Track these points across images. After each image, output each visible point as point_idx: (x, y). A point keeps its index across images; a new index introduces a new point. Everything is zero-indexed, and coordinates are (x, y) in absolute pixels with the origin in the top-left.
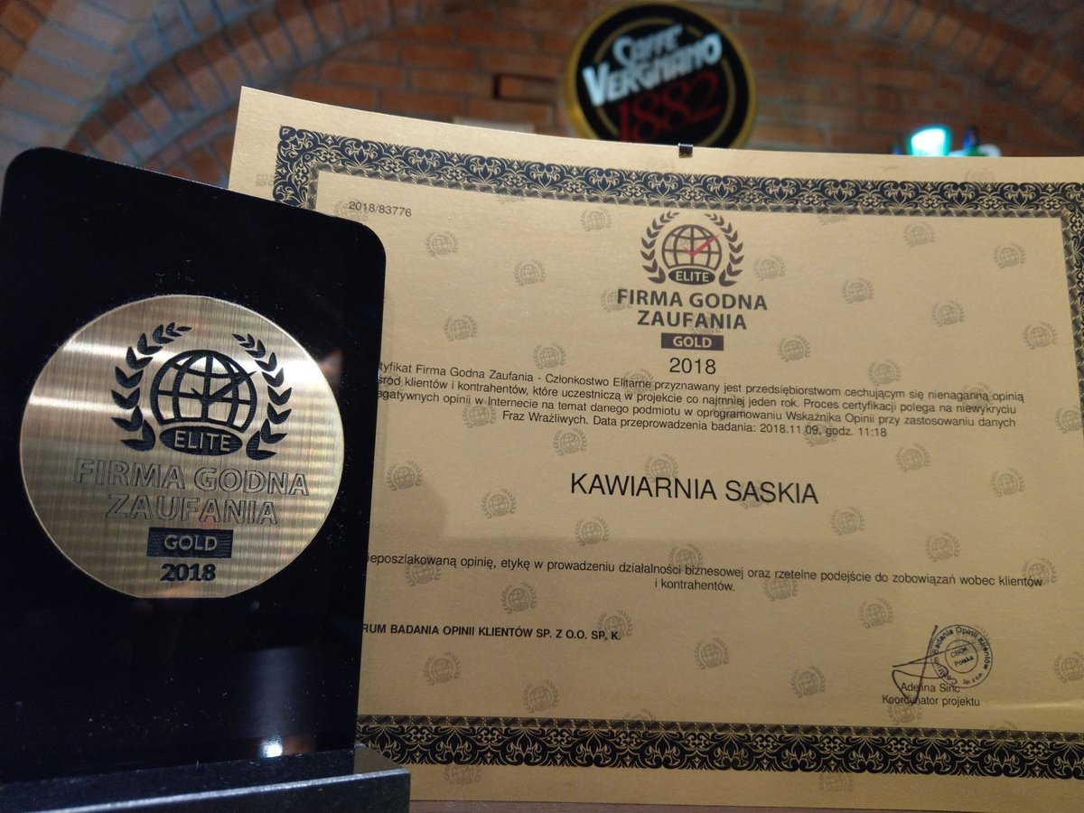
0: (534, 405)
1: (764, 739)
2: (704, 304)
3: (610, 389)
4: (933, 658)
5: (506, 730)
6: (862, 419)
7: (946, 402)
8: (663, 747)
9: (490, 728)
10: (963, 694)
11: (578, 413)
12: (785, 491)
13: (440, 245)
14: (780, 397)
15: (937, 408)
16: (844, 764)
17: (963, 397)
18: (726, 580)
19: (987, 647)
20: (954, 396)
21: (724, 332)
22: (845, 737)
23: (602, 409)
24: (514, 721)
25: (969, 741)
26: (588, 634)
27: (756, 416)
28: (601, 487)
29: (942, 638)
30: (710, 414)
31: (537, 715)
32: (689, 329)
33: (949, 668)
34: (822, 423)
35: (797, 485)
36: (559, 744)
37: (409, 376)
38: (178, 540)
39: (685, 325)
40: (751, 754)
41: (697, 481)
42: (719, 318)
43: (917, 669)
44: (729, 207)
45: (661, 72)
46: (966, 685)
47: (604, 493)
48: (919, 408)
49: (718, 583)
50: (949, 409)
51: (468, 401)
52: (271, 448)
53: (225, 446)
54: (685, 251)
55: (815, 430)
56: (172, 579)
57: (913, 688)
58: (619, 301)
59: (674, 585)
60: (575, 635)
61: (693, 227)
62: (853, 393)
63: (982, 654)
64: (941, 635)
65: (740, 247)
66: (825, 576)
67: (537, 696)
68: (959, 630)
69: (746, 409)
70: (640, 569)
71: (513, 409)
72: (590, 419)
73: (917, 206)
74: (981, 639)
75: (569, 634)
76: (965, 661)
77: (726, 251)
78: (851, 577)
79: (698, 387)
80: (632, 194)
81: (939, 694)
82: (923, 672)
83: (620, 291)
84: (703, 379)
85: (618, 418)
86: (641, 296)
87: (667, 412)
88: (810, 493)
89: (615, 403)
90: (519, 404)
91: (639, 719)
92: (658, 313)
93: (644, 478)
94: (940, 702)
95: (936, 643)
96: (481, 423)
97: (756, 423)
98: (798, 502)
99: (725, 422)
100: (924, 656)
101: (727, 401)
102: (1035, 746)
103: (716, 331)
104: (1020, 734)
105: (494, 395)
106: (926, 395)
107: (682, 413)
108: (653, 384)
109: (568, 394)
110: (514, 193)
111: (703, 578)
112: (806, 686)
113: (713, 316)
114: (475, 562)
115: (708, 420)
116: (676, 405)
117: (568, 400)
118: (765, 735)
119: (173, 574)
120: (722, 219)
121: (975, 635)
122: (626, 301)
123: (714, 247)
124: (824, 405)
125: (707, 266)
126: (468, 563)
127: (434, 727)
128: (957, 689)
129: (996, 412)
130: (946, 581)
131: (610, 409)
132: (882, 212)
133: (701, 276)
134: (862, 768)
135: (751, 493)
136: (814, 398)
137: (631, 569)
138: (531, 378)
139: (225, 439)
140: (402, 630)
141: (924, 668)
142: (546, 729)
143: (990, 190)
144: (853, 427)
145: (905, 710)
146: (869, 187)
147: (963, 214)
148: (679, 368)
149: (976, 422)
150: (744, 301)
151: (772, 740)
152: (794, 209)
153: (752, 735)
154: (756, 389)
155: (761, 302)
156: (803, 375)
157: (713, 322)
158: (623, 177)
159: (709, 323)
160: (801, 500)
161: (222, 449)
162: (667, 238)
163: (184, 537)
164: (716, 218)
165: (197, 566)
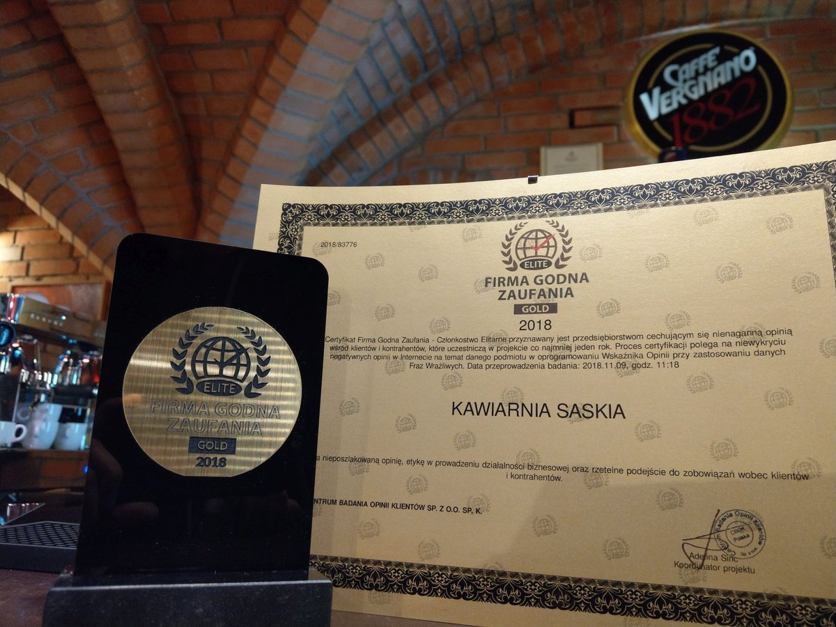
0: (430, 358)
1: (582, 589)
2: (544, 282)
3: (479, 344)
4: (716, 535)
5: (407, 571)
6: (660, 356)
7: (727, 339)
8: (509, 589)
9: (397, 569)
10: (740, 564)
11: (456, 362)
12: (601, 410)
13: (374, 262)
14: (599, 342)
15: (720, 344)
16: (643, 611)
17: (740, 334)
18: (556, 473)
19: (761, 527)
20: (734, 334)
21: (557, 300)
22: (644, 591)
23: (473, 358)
24: (411, 565)
25: (746, 601)
26: (461, 510)
27: (580, 357)
28: (472, 410)
29: (724, 520)
30: (547, 357)
31: (427, 562)
32: (534, 300)
33: (729, 543)
34: (629, 360)
35: (610, 405)
36: (440, 583)
37: (353, 344)
38: (205, 443)
39: (530, 298)
40: (572, 599)
41: (537, 404)
42: (554, 291)
43: (703, 543)
44: (563, 214)
45: (705, 85)
46: (743, 557)
47: (473, 414)
48: (705, 345)
49: (551, 476)
50: (729, 344)
51: (388, 358)
52: (259, 391)
53: (232, 390)
54: (531, 248)
55: (624, 365)
56: (202, 466)
57: (699, 557)
58: (486, 286)
59: (519, 477)
60: (452, 510)
61: (537, 231)
62: (653, 337)
63: (757, 533)
64: (723, 517)
65: (570, 241)
66: (630, 472)
67: (427, 549)
68: (737, 513)
69: (573, 353)
70: (496, 466)
71: (416, 362)
72: (465, 366)
73: (704, 195)
74: (756, 521)
75: (449, 509)
76: (742, 538)
77: (560, 244)
78: (650, 472)
79: (539, 339)
80: (496, 214)
81: (720, 563)
82: (708, 545)
83: (487, 279)
84: (542, 333)
85: (484, 364)
86: (501, 281)
87: (517, 357)
88: (620, 411)
89: (482, 353)
90: (420, 358)
91: (493, 569)
92: (512, 291)
93: (501, 404)
94: (721, 569)
95: (718, 523)
96: (396, 372)
97: (580, 362)
98: (610, 417)
99: (557, 363)
100: (709, 533)
101: (559, 348)
102: (803, 608)
103: (552, 300)
104: (790, 598)
105: (405, 353)
106: (711, 334)
107: (528, 358)
108: (508, 339)
109: (451, 349)
110: (420, 224)
111: (540, 472)
112: (615, 552)
113: (550, 290)
114: (391, 461)
115: (546, 362)
116: (523, 353)
117: (451, 354)
118: (583, 586)
119: (202, 463)
120: (557, 223)
121: (751, 517)
122: (490, 285)
123: (552, 242)
124: (630, 347)
125: (547, 256)
126: (386, 461)
127: (363, 566)
128: (736, 560)
129: (768, 344)
130: (727, 475)
131: (479, 358)
132: (676, 204)
133: (542, 263)
134: (657, 615)
135: (576, 412)
136: (622, 342)
137: (490, 466)
138: (428, 341)
139: (233, 387)
140: (346, 503)
141: (708, 543)
142: (432, 572)
143: (763, 175)
144: (653, 362)
145: (693, 574)
146: (667, 187)
147: (742, 196)
148: (526, 327)
149: (752, 353)
150: (573, 277)
151: (588, 590)
152: (610, 210)
153: (573, 585)
154: (580, 338)
155: (584, 277)
156: (615, 326)
157: (550, 294)
158: (490, 204)
159: (547, 295)
160: (612, 416)
161: (231, 392)
162: (519, 240)
163: (209, 442)
164: (553, 223)
165: (216, 458)
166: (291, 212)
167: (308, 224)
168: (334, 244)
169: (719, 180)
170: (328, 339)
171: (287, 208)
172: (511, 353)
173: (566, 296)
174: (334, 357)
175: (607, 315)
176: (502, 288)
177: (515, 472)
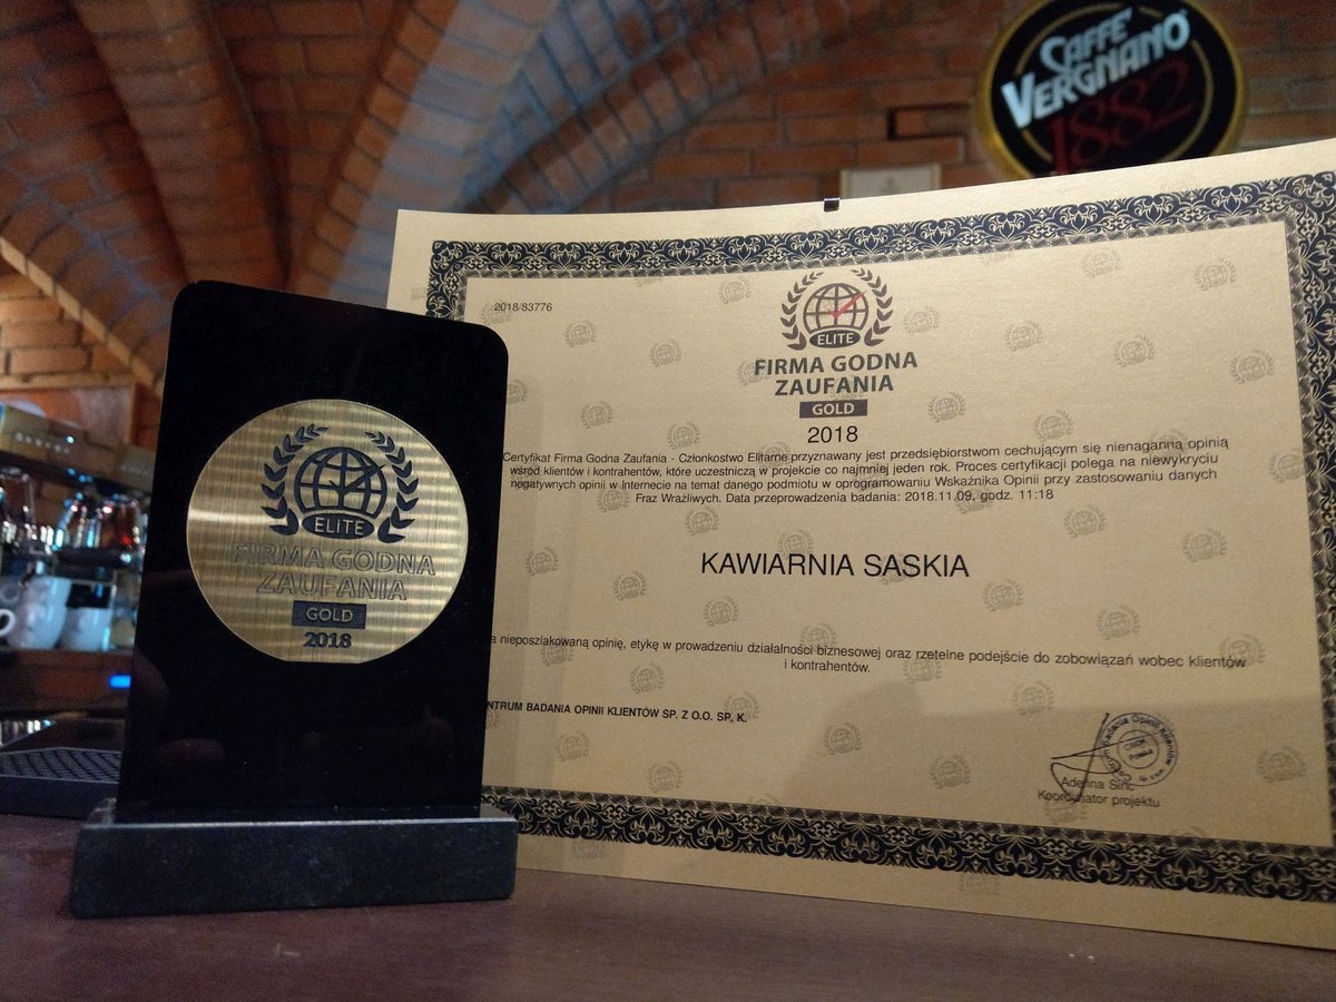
0: (667, 486)
1: (898, 832)
2: (847, 367)
3: (745, 464)
4: (1103, 750)
5: (631, 808)
6: (1024, 481)
7: (1128, 454)
8: (787, 834)
9: (616, 805)
10: (1137, 793)
11: (710, 492)
12: (931, 564)
13: (580, 335)
14: (931, 461)
15: (1117, 463)
16: (990, 864)
17: (1149, 447)
18: (861, 660)
19: (1171, 739)
20: (1139, 447)
21: (868, 395)
22: (992, 835)
23: (735, 486)
24: (637, 800)
25: (1145, 848)
26: (714, 716)
27: (901, 483)
28: (732, 566)
29: (1115, 728)
30: (850, 484)
31: (661, 795)
32: (832, 395)
33: (1122, 763)
34: (977, 487)
35: (946, 556)
36: (682, 825)
37: (547, 465)
38: (318, 612)
39: (826, 392)
40: (882, 847)
41: (833, 556)
42: (863, 380)
43: (1083, 762)
44: (878, 260)
45: (1107, 72)
46: (1141, 783)
47: (734, 572)
48: (1094, 464)
49: (852, 663)
50: (1132, 463)
51: (602, 486)
52: (401, 532)
54: (829, 313)
55: (968, 495)
56: (314, 646)
57: (1076, 784)
58: (757, 373)
59: (804, 666)
60: (701, 716)
61: (837, 286)
62: (1014, 451)
63: (1164, 748)
64: (1113, 724)
65: (889, 302)
66: (975, 657)
67: (662, 776)
68: (1136, 718)
69: (890, 477)
70: (769, 649)
71: (646, 492)
72: (723, 498)
73: (1099, 230)
74: (1163, 730)
75: (696, 716)
76: (1141, 755)
77: (874, 307)
78: (1005, 658)
79: (838, 457)
80: (774, 259)
81: (1107, 792)
82: (1090, 766)
83: (758, 362)
84: (843, 447)
85: (752, 495)
86: (780, 365)
87: (804, 485)
88: (960, 565)
89: (750, 479)
90: (652, 486)
91: (763, 803)
92: (797, 382)
93: (777, 556)
94: (1109, 801)
95: (1106, 733)
96: (615, 507)
97: (901, 491)
98: (946, 575)
99: (865, 493)
100: (1092, 747)
101: (869, 469)
102: (1229, 857)
103: (859, 395)
104: (1210, 842)
105: (628, 479)
106: (1104, 448)
107: (820, 486)
108: (790, 457)
109: (701, 472)
110: (652, 274)
111: (836, 659)
112: (948, 776)
113: (857, 379)
114: (606, 643)
115: (848, 492)
116: (813, 478)
117: (701, 479)
118: (899, 827)
119: (314, 641)
120: (869, 273)
121: (1155, 724)
122: (763, 372)
123: (860, 304)
124: (979, 467)
125: (852, 326)
126: (600, 644)
127: (563, 802)
128: (1132, 787)
129: (1192, 462)
130: (1121, 661)
131: (744, 486)
132: (1056, 243)
133: (844, 337)
134: (1011, 871)
135: (893, 566)
136: (967, 460)
137: (760, 649)
138: (664, 459)
139: (359, 525)
140: (537, 708)
141: (1091, 762)
142: (669, 809)
143: (1192, 199)
144: (1013, 490)
145: (1066, 808)
146: (1042, 216)
147: (1158, 231)
148: (818, 438)
149: (1166, 476)
150: (892, 359)
151: (906, 834)
152: (951, 253)
153: (883, 826)
154: (902, 455)
155: (910, 359)
156: (956, 435)
157: (856, 386)
158: (764, 243)
159: (852, 387)
160: (949, 573)
161: (356, 533)
162: (809, 301)
163: (323, 610)
164: (863, 273)
165: (335, 634)
166: (446, 254)
167: (474, 274)
168: (516, 305)
169: (1123, 207)
170: (507, 457)
171: (440, 248)
172: (794, 478)
173: (880, 389)
174: (517, 485)
175: (944, 417)
176: (781, 376)
177: (798, 658)
